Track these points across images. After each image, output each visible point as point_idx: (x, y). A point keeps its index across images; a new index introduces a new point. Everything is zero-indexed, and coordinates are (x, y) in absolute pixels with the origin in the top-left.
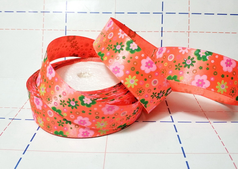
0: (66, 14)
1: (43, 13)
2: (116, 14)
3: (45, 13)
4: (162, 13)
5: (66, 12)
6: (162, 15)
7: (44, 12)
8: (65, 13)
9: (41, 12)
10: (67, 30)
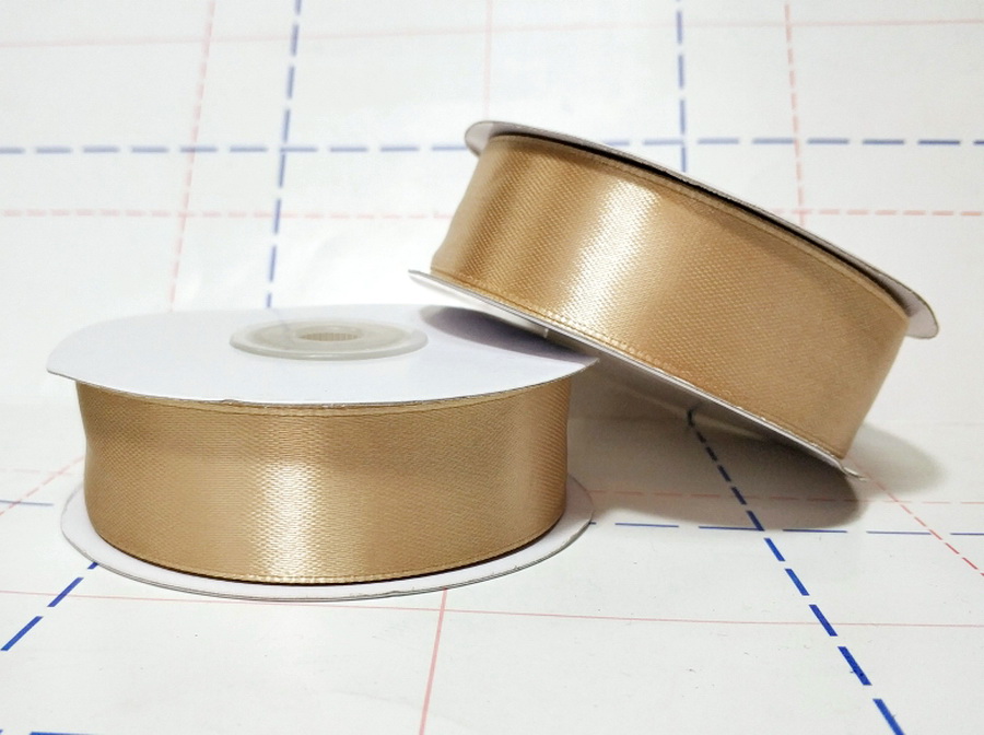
0: (283, 157)
3: (197, 156)
4: (680, 142)
5: (281, 150)
6: (684, 149)
7: (192, 150)
8: (280, 155)
9: (182, 150)
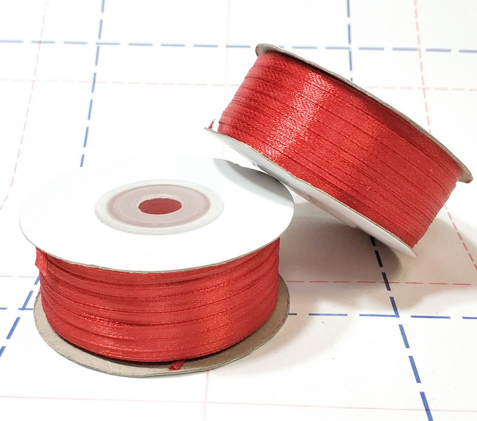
0: (98, 48)
1: (38, 45)
2: (230, 49)
3: (42, 44)
4: (349, 48)
5: (97, 44)
6: (350, 53)
7: (40, 42)
8: (96, 46)
9: (33, 42)
10: (97, 80)
